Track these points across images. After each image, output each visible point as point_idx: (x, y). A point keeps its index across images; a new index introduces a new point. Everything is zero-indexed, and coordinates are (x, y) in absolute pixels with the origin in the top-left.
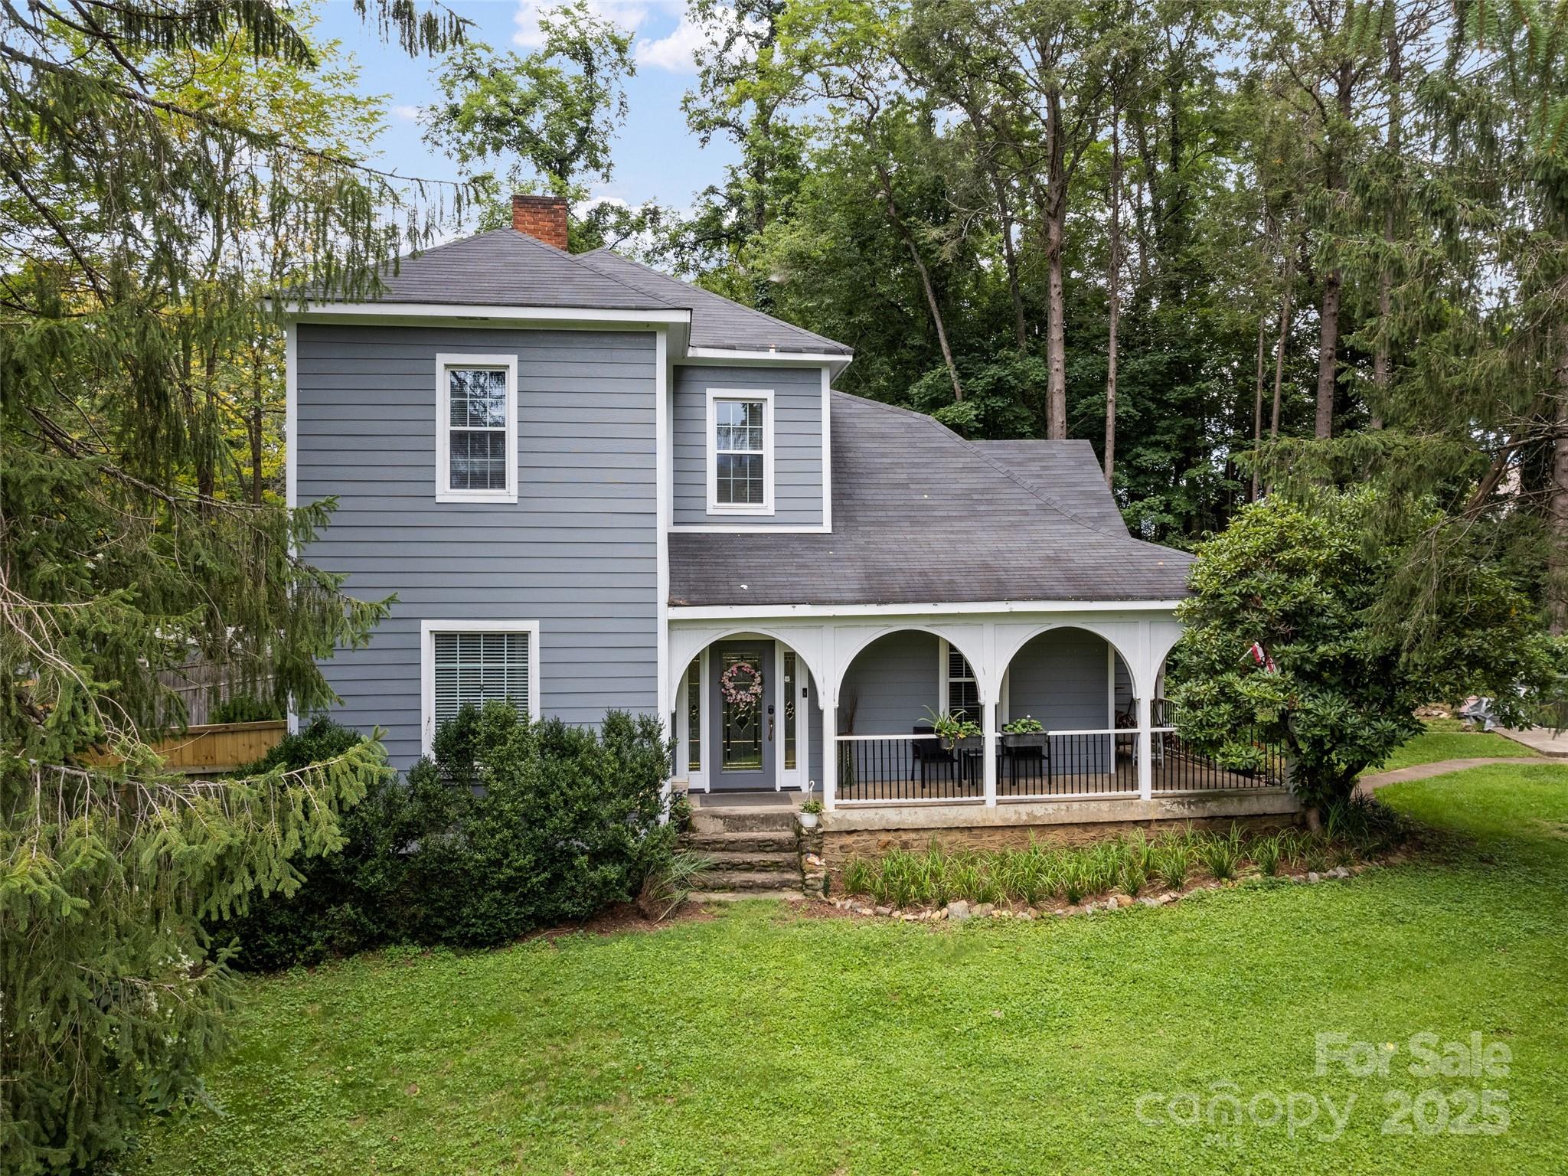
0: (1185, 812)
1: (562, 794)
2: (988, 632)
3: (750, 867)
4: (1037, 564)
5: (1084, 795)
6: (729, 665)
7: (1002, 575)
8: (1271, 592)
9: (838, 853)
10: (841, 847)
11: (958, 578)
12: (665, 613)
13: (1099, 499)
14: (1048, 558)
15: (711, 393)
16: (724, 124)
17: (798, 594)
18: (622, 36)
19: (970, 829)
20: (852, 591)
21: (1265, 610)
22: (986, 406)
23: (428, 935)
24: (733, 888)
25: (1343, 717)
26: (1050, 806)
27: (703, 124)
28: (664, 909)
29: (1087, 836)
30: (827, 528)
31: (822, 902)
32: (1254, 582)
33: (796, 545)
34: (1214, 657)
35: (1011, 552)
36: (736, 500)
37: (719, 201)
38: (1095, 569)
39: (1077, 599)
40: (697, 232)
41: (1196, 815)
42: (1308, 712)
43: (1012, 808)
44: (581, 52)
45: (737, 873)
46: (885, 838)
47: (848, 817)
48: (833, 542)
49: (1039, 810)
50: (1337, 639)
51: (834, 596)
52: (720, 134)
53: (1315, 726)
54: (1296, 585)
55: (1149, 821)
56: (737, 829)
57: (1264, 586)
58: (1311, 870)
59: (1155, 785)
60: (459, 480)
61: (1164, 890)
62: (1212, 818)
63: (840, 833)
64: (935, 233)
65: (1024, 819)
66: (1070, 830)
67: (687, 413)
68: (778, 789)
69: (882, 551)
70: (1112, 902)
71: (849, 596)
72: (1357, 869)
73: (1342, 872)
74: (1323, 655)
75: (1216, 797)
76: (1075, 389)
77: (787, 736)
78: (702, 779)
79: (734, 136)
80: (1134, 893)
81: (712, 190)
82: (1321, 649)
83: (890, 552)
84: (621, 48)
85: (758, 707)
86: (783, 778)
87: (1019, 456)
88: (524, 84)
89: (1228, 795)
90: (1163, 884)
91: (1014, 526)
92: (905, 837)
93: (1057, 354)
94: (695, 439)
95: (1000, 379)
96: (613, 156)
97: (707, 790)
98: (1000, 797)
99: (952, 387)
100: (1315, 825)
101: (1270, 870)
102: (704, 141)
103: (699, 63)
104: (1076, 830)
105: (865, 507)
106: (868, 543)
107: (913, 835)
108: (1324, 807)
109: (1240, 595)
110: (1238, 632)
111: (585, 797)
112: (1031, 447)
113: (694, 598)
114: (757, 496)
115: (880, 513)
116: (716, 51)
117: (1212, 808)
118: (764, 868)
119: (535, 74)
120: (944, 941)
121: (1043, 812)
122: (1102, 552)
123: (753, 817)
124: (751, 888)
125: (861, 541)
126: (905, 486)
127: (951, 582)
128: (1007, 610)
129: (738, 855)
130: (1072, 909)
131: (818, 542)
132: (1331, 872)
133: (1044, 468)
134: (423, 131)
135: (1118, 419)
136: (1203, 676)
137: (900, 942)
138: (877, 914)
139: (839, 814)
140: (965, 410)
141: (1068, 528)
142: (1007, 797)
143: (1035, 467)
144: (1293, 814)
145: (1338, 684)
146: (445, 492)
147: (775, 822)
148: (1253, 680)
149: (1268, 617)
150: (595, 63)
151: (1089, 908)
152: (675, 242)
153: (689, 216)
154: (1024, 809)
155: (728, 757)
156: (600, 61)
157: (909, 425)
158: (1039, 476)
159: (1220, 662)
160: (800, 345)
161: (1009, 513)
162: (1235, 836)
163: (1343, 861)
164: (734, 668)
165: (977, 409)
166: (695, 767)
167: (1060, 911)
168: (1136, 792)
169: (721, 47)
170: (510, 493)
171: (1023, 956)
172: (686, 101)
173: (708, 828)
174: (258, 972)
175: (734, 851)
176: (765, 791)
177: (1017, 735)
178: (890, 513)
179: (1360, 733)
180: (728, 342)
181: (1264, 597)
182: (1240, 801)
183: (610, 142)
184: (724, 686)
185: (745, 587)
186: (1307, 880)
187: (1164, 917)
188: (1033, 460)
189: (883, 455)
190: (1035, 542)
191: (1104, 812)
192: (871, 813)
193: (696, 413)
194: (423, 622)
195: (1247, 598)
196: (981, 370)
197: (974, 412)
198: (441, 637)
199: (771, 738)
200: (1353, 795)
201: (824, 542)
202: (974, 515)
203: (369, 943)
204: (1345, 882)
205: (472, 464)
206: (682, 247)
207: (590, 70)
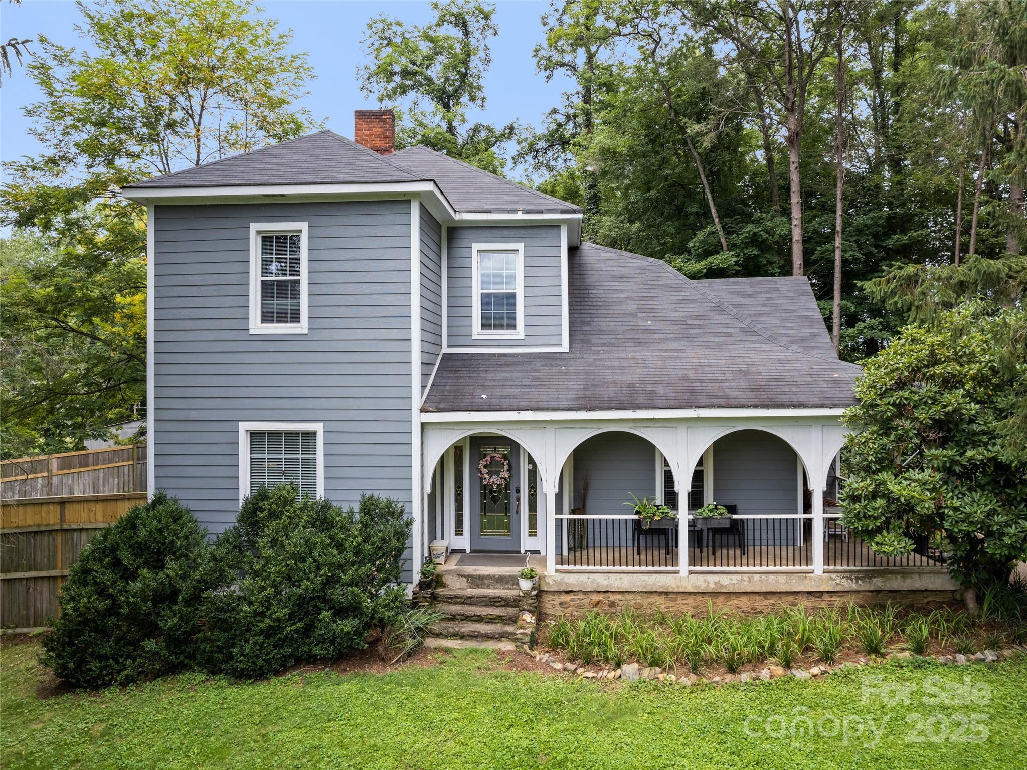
0: (854, 586)
1: (315, 561)
2: (682, 432)
3: (480, 619)
4: (729, 376)
5: (764, 569)
6: (485, 456)
7: (697, 386)
8: (922, 402)
9: (558, 608)
10: (561, 604)
11: (660, 390)
12: (418, 418)
13: (811, 322)
14: (741, 371)
15: (476, 247)
16: (562, 65)
17: (524, 402)
18: (487, 9)
19: (667, 593)
20: (567, 399)
21: (917, 418)
22: (744, 254)
23: (213, 668)
24: (463, 637)
25: (990, 514)
26: (734, 577)
27: (549, 66)
28: (397, 654)
29: (767, 602)
30: (565, 348)
31: (526, 654)
32: (906, 394)
33: (538, 363)
34: (870, 458)
35: (710, 367)
36: (495, 329)
37: (561, 119)
38: (777, 380)
39: (755, 406)
40: (547, 141)
41: (863, 589)
42: (956, 509)
43: (701, 578)
44: (461, 22)
45: (469, 623)
46: (596, 597)
47: (566, 580)
48: (568, 360)
49: (725, 580)
50: (986, 444)
51: (554, 404)
52: (560, 72)
53: (963, 522)
54: (947, 397)
55: (822, 592)
56: (478, 586)
57: (916, 397)
58: (960, 652)
59: (827, 561)
60: (267, 317)
61: (817, 662)
62: (878, 591)
63: (559, 592)
64: (697, 128)
65: (712, 587)
66: (752, 596)
67: (458, 263)
68: (522, 552)
69: (605, 367)
70: (765, 673)
71: (564, 404)
72: (1007, 652)
73: (990, 655)
74: (970, 459)
75: (881, 574)
76: (811, 240)
77: (530, 511)
78: (464, 543)
79: (569, 72)
80: (787, 665)
81: (554, 111)
82: (969, 453)
83: (611, 367)
84: (486, 17)
85: (507, 487)
86: (527, 543)
87: (749, 290)
88: (425, 47)
89: (892, 573)
90: (816, 656)
91: (719, 345)
92: (612, 597)
93: (796, 213)
94: (463, 282)
95: (755, 234)
96: (486, 93)
97: (468, 551)
98: (692, 568)
99: (720, 242)
100: (972, 604)
101: (919, 649)
102: (548, 77)
103: (545, 24)
104: (757, 598)
105: (600, 331)
106: (596, 360)
107: (619, 597)
108: (980, 589)
109: (894, 404)
110: (892, 437)
111: (330, 565)
112: (760, 283)
113: (443, 405)
114: (512, 326)
115: (611, 337)
116: (557, 16)
117: (879, 583)
118: (491, 620)
119: (431, 40)
120: (606, 703)
121: (728, 582)
122: (788, 366)
123: (490, 577)
124: (476, 637)
125: (591, 359)
126: (634, 315)
127: (653, 392)
128: (696, 416)
129: (474, 608)
130: (729, 678)
131: (556, 360)
132: (979, 655)
133: (768, 299)
134: (360, 83)
135: (845, 262)
136: (862, 474)
137: (569, 701)
138: (565, 669)
139: (559, 577)
140: (726, 258)
141: (764, 347)
142: (698, 568)
143: (761, 299)
144: (954, 591)
145: (988, 484)
146: (256, 325)
147: (507, 583)
148: (906, 479)
149: (918, 425)
150: (470, 29)
151: (745, 677)
152: (532, 149)
153: (541, 130)
154: (712, 579)
155: (483, 527)
156: (474, 25)
157: (644, 268)
158: (764, 305)
159: (876, 462)
160: (542, 207)
161: (716, 335)
162: (890, 612)
163: (993, 645)
164: (488, 458)
165: (737, 256)
166: (459, 532)
167: (717, 679)
168: (810, 568)
169: (560, 13)
170: (302, 327)
171: (667, 725)
172: (537, 51)
173: (456, 586)
174: (86, 688)
175: (471, 604)
176: (512, 555)
177: (705, 519)
178: (619, 337)
179: (1006, 530)
180: (486, 207)
181: (915, 407)
182: (903, 577)
183: (482, 82)
184: (481, 472)
185: (484, 396)
186: (954, 661)
187: (808, 692)
188: (761, 292)
189: (621, 291)
190: (733, 358)
191: (781, 584)
192: (584, 577)
193: (465, 262)
194: (240, 423)
195: (901, 409)
196: (741, 228)
197: (735, 259)
198: (255, 435)
199: (518, 512)
200: (1011, 578)
201: (561, 360)
202: (686, 336)
203: (171, 670)
204: (992, 666)
205: (276, 304)
206: (537, 151)
207: (467, 33)
